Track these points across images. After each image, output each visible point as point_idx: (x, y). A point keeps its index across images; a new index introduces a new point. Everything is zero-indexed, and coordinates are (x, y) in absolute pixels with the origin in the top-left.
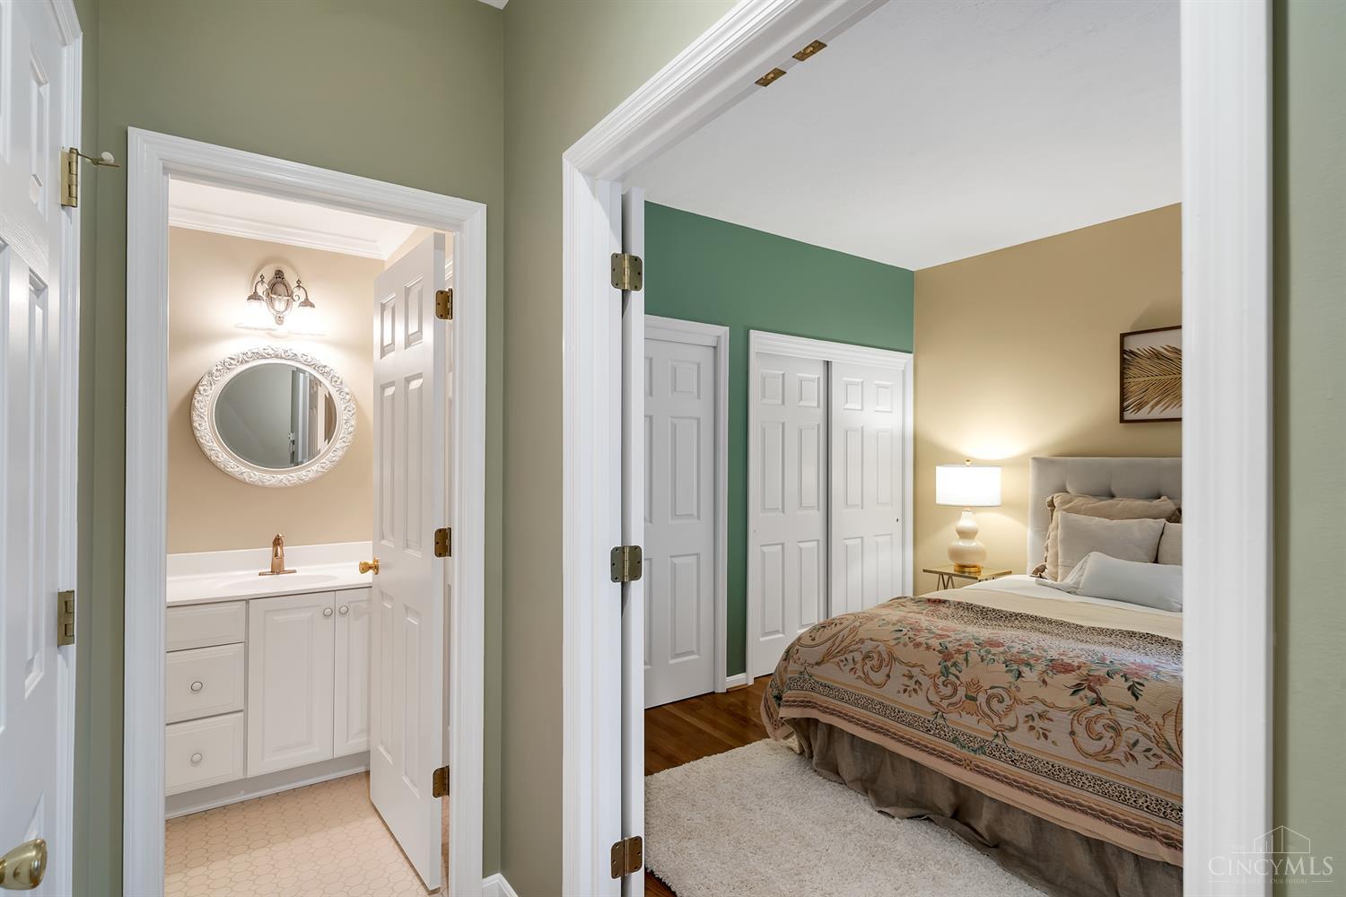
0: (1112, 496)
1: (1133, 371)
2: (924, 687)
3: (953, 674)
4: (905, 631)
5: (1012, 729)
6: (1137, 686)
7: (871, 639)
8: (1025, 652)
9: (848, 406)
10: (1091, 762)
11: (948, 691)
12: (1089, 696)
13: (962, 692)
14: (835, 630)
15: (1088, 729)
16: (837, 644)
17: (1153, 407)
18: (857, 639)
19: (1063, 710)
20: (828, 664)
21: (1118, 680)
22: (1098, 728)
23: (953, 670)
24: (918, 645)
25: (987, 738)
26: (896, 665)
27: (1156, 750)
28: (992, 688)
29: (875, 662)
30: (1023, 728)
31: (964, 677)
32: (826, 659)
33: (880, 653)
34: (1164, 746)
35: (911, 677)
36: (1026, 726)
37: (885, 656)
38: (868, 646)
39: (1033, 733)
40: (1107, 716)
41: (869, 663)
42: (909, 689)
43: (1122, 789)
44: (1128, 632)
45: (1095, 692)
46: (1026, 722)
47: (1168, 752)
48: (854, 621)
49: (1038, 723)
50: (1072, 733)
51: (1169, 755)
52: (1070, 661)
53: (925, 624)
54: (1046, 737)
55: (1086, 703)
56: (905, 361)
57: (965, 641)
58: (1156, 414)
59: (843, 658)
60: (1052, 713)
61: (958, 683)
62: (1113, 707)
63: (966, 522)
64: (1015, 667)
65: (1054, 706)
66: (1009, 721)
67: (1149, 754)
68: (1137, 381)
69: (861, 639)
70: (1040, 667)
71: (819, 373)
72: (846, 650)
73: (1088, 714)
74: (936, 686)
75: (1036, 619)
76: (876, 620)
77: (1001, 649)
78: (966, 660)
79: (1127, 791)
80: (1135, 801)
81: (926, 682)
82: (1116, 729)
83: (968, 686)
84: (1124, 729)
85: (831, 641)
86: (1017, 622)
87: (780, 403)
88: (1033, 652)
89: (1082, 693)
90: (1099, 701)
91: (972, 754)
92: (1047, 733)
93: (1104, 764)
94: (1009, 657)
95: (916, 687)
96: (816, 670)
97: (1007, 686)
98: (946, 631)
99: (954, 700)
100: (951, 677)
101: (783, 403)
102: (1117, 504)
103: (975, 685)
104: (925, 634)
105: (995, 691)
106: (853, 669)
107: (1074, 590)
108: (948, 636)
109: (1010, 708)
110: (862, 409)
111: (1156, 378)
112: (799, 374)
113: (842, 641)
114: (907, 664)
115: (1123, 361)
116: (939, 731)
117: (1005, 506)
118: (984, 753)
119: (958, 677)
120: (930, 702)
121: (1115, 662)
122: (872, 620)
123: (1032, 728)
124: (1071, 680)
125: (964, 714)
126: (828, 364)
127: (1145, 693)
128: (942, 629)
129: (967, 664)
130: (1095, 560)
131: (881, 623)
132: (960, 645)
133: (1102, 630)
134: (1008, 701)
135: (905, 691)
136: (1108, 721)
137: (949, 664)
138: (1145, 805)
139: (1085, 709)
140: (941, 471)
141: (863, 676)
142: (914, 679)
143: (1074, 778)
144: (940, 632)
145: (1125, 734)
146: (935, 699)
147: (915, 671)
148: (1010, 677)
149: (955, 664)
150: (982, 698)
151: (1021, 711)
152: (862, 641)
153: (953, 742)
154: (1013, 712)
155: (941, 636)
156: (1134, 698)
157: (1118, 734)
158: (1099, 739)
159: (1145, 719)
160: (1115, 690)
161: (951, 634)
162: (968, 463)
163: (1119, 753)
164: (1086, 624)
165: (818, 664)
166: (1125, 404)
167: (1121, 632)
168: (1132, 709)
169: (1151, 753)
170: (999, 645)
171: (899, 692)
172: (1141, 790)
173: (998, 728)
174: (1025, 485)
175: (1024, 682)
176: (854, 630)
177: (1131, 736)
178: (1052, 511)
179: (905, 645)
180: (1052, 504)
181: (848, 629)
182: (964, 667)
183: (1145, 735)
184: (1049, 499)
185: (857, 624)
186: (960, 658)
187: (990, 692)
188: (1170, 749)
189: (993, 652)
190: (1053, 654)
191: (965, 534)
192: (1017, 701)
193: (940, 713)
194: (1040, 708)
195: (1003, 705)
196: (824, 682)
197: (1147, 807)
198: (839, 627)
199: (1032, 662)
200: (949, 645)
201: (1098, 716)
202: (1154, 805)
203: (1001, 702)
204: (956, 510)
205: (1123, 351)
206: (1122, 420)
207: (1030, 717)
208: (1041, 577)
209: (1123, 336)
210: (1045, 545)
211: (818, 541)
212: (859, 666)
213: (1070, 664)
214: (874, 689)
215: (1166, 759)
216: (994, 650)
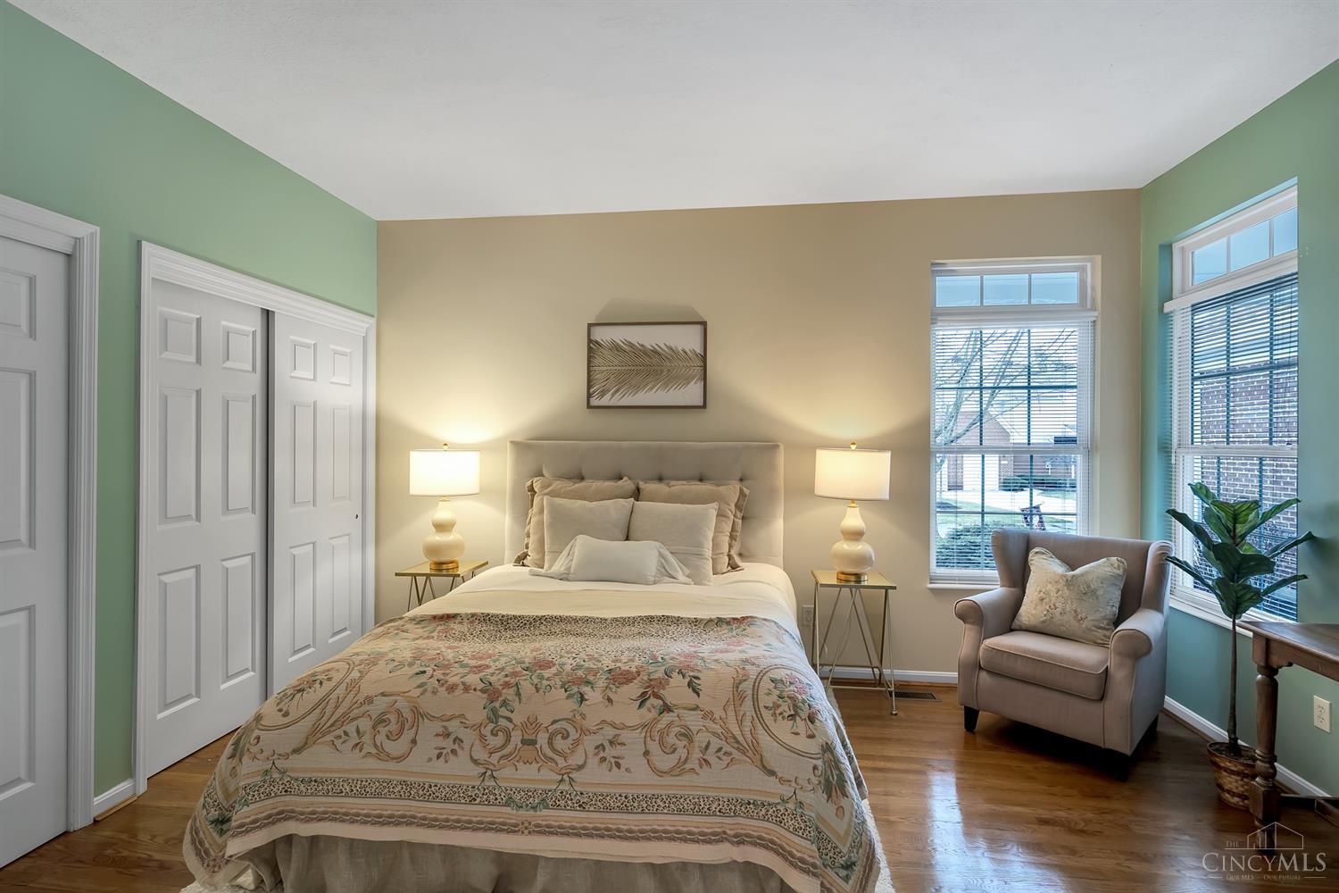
0: (582, 479)
1: (597, 361)
2: (466, 746)
3: (504, 717)
4: (429, 670)
5: (580, 767)
6: (694, 680)
7: (383, 694)
8: (579, 667)
9: (295, 373)
10: (668, 780)
11: (500, 739)
12: (655, 704)
13: (516, 737)
14: (320, 692)
15: (662, 743)
16: (329, 710)
17: (613, 395)
18: (361, 697)
19: (633, 728)
20: (316, 748)
21: (677, 680)
22: (671, 739)
23: (503, 712)
24: (452, 688)
25: (548, 787)
26: (426, 724)
27: (727, 748)
28: (554, 722)
29: (393, 727)
30: (593, 762)
31: (518, 718)
32: (311, 741)
33: (399, 712)
34: (733, 740)
35: (448, 735)
36: (597, 759)
37: (407, 714)
38: (381, 704)
39: (605, 765)
40: (677, 724)
41: (383, 730)
42: (444, 752)
43: (697, 800)
44: (647, 617)
45: (660, 698)
46: (596, 754)
47: (736, 745)
48: (349, 671)
49: (610, 752)
50: (646, 753)
51: (738, 749)
52: (627, 668)
53: (450, 655)
54: (618, 765)
55: (654, 714)
56: (367, 325)
57: (509, 670)
58: (615, 402)
59: (340, 732)
60: (625, 736)
61: (511, 726)
62: (681, 711)
63: (443, 513)
64: (575, 689)
65: (625, 727)
66: (577, 759)
67: (720, 754)
68: (602, 369)
69: (367, 697)
70: (601, 683)
71: (255, 324)
72: (346, 718)
73: (660, 726)
74: (482, 738)
75: (560, 619)
76: (382, 663)
77: (553, 670)
78: (518, 694)
79: (702, 800)
80: (708, 809)
81: (468, 736)
82: (687, 735)
83: (524, 727)
84: (695, 733)
85: (318, 711)
86: (543, 627)
87: (194, 360)
88: (587, 665)
89: (648, 704)
90: (667, 708)
91: (532, 812)
92: (619, 761)
93: (680, 778)
94: (565, 679)
95: (456, 747)
96: (296, 762)
97: (570, 716)
98: (481, 658)
99: (506, 751)
100: (503, 722)
101: (199, 361)
102: (591, 486)
103: (532, 723)
104: (457, 670)
105: (555, 726)
106: (357, 745)
107: (566, 576)
108: (488, 667)
109: (576, 743)
110: (315, 379)
111: (615, 368)
112: (224, 323)
113: (337, 707)
114: (441, 719)
115: (590, 349)
116: (489, 797)
117: (484, 494)
118: (547, 807)
119: (510, 720)
120: (475, 762)
121: (666, 657)
122: (375, 664)
123: (603, 759)
124: (634, 689)
125: (520, 765)
126: (268, 315)
127: (703, 683)
128: (473, 657)
129: (520, 699)
130: (582, 544)
131: (391, 666)
132: (506, 676)
133: (624, 619)
134: (574, 735)
135: (439, 756)
136: (679, 729)
137: (497, 704)
138: (718, 808)
139: (655, 721)
140: (415, 457)
141: (374, 751)
142: (452, 737)
143: (649, 804)
144: (473, 663)
145: (696, 738)
146: (480, 754)
147: (453, 726)
148: (572, 704)
149: (505, 703)
150: (542, 739)
151: (590, 742)
152: (369, 700)
153: (507, 805)
154: (581, 747)
155: (479, 668)
156: (695, 695)
157: (691, 741)
158: (673, 752)
159: (708, 715)
160: (676, 691)
161: (487, 662)
162: (445, 447)
163: (693, 764)
164: (608, 615)
165: (296, 751)
166: (592, 390)
167: (642, 618)
168: (696, 708)
169: (722, 752)
170: (549, 665)
171: (430, 760)
172: (714, 794)
173: (563, 771)
174: (505, 470)
175: (589, 706)
176: (353, 686)
177: (701, 739)
178: (533, 496)
179: (434, 692)
180: (531, 489)
181: (344, 686)
182: (516, 705)
183: (714, 734)
184: (529, 483)
185: (355, 674)
186: (509, 694)
187: (551, 729)
188: (738, 742)
189: (546, 675)
190: (607, 662)
191: (441, 527)
192: (584, 731)
193: (489, 773)
194: (610, 732)
195: (570, 740)
196: (307, 775)
197: (719, 811)
198: (327, 686)
199: (591, 678)
200: (492, 679)
201: (669, 725)
202: (726, 806)
203: (566, 738)
204: (433, 500)
205: (590, 341)
206: (589, 406)
207: (601, 747)
208: (523, 565)
209: (590, 326)
210: (526, 531)
211: (253, 555)
212: (367, 739)
213: (628, 672)
214: (392, 766)
215: (736, 754)
216: (547, 673)
